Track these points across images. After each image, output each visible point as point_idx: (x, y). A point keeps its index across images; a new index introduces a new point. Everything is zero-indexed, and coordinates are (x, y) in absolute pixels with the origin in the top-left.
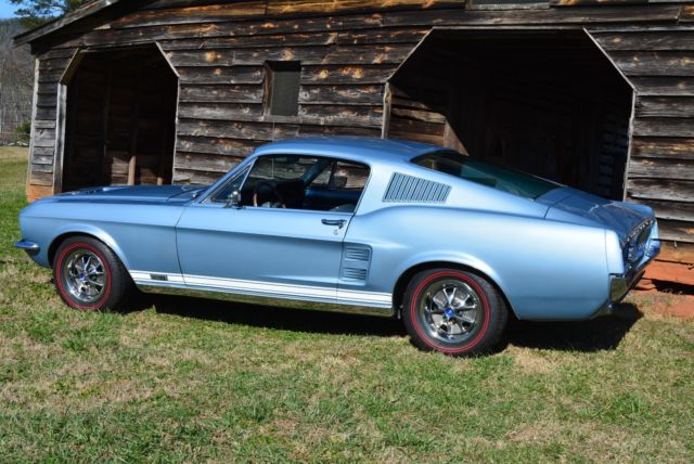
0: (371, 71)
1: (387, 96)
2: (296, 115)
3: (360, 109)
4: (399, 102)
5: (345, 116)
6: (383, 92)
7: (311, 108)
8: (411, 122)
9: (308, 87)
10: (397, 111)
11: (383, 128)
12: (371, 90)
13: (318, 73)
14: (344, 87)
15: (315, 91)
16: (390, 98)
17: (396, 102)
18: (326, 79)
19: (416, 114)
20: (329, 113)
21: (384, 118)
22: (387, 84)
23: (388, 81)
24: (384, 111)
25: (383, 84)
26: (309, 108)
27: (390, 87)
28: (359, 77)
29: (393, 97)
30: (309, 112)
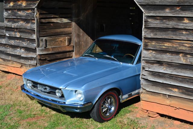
0: (29, 2)
1: (36, 14)
2: (3, 22)
3: (27, 21)
4: (44, 16)
5: (21, 24)
6: (34, 13)
8: (52, 24)
9: (7, 10)
10: (43, 21)
11: (36, 30)
12: (30, 11)
13: (9, 3)
14: (20, 10)
15: (9, 12)
16: (38, 15)
17: (41, 16)
18: (13, 6)
19: (54, 20)
20: (15, 22)
21: (35, 25)
22: (36, 9)
23: (36, 7)
24: (35, 22)
25: (34, 9)
26: (8, 19)
27: (37, 10)
28: (25, 5)
29: (40, 14)
30: (8, 21)
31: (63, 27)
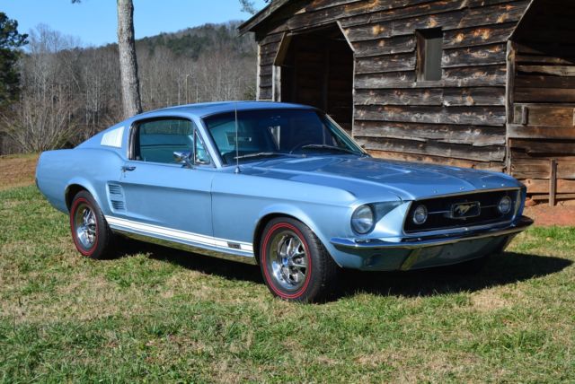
0: (496, 30)
1: (510, 54)
2: (440, 78)
3: (489, 68)
4: (526, 59)
5: (478, 76)
6: (505, 51)
7: (452, 71)
8: (542, 78)
9: (448, 51)
10: (524, 68)
11: (507, 86)
12: (497, 49)
13: (455, 37)
14: (475, 48)
15: (454, 55)
16: (513, 56)
17: (520, 59)
18: (462, 43)
19: (548, 69)
20: (464, 75)
21: (507, 75)
22: (509, 42)
23: (509, 39)
24: (507, 69)
25: (506, 43)
26: (450, 71)
27: (512, 45)
28: (486, 38)
29: (518, 54)
30: (450, 75)
31: (567, 85)
